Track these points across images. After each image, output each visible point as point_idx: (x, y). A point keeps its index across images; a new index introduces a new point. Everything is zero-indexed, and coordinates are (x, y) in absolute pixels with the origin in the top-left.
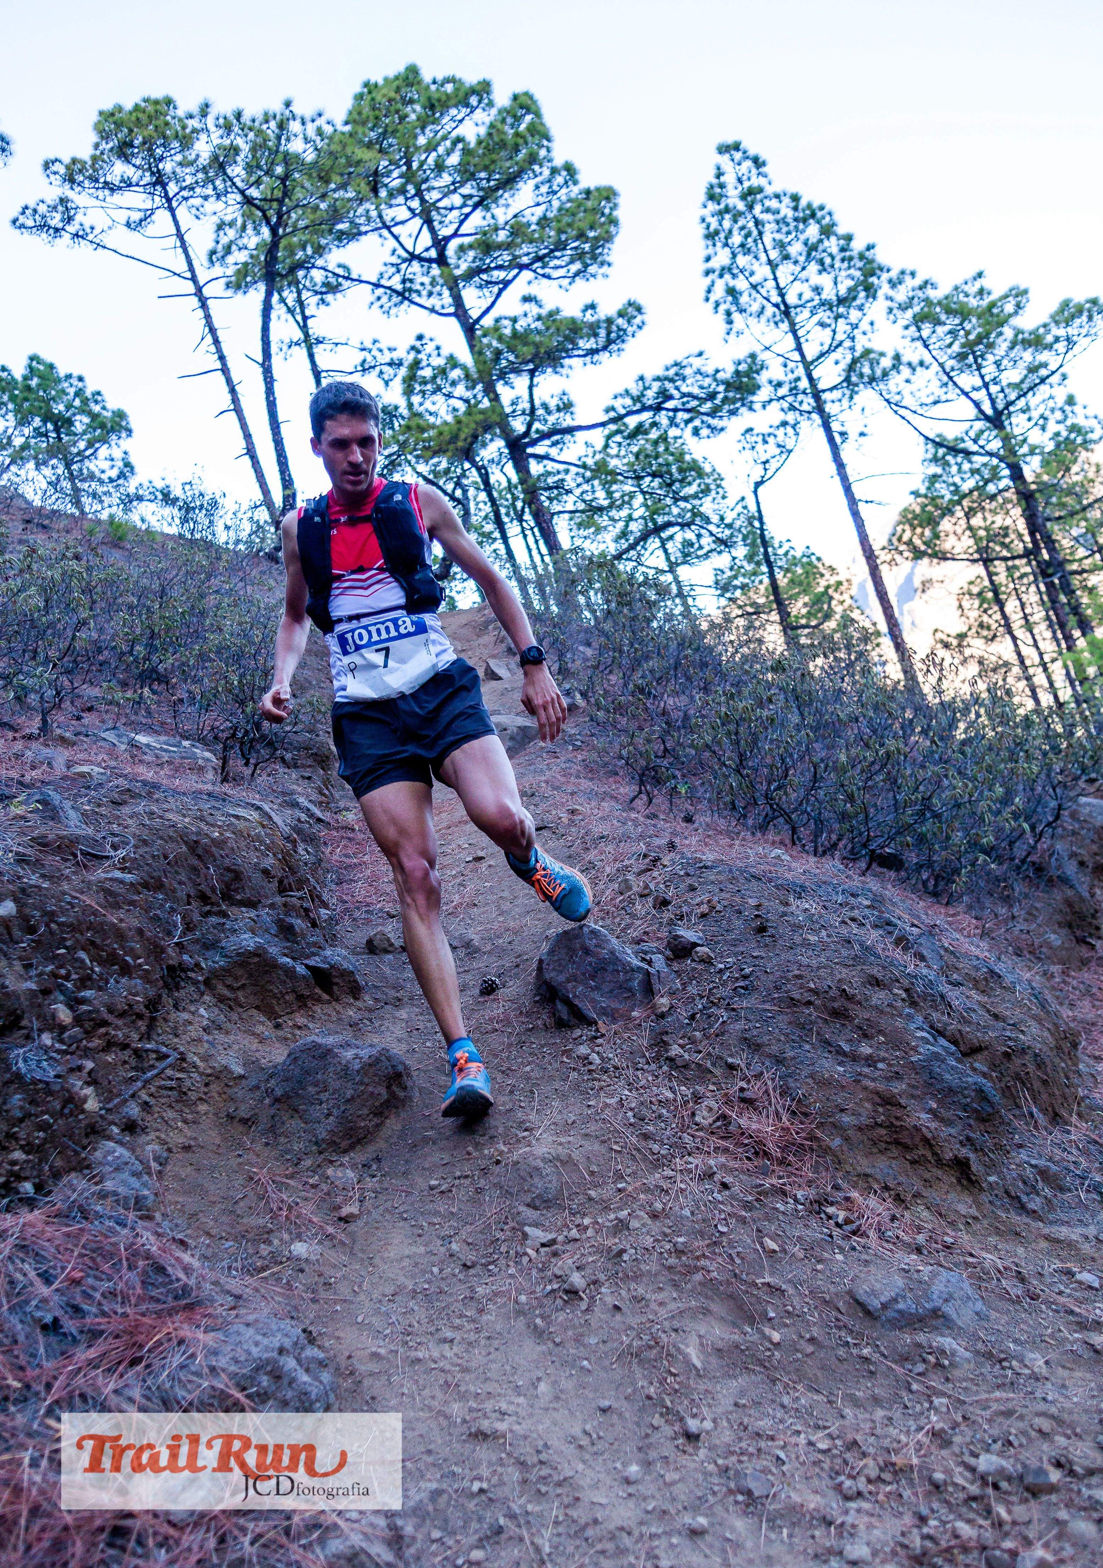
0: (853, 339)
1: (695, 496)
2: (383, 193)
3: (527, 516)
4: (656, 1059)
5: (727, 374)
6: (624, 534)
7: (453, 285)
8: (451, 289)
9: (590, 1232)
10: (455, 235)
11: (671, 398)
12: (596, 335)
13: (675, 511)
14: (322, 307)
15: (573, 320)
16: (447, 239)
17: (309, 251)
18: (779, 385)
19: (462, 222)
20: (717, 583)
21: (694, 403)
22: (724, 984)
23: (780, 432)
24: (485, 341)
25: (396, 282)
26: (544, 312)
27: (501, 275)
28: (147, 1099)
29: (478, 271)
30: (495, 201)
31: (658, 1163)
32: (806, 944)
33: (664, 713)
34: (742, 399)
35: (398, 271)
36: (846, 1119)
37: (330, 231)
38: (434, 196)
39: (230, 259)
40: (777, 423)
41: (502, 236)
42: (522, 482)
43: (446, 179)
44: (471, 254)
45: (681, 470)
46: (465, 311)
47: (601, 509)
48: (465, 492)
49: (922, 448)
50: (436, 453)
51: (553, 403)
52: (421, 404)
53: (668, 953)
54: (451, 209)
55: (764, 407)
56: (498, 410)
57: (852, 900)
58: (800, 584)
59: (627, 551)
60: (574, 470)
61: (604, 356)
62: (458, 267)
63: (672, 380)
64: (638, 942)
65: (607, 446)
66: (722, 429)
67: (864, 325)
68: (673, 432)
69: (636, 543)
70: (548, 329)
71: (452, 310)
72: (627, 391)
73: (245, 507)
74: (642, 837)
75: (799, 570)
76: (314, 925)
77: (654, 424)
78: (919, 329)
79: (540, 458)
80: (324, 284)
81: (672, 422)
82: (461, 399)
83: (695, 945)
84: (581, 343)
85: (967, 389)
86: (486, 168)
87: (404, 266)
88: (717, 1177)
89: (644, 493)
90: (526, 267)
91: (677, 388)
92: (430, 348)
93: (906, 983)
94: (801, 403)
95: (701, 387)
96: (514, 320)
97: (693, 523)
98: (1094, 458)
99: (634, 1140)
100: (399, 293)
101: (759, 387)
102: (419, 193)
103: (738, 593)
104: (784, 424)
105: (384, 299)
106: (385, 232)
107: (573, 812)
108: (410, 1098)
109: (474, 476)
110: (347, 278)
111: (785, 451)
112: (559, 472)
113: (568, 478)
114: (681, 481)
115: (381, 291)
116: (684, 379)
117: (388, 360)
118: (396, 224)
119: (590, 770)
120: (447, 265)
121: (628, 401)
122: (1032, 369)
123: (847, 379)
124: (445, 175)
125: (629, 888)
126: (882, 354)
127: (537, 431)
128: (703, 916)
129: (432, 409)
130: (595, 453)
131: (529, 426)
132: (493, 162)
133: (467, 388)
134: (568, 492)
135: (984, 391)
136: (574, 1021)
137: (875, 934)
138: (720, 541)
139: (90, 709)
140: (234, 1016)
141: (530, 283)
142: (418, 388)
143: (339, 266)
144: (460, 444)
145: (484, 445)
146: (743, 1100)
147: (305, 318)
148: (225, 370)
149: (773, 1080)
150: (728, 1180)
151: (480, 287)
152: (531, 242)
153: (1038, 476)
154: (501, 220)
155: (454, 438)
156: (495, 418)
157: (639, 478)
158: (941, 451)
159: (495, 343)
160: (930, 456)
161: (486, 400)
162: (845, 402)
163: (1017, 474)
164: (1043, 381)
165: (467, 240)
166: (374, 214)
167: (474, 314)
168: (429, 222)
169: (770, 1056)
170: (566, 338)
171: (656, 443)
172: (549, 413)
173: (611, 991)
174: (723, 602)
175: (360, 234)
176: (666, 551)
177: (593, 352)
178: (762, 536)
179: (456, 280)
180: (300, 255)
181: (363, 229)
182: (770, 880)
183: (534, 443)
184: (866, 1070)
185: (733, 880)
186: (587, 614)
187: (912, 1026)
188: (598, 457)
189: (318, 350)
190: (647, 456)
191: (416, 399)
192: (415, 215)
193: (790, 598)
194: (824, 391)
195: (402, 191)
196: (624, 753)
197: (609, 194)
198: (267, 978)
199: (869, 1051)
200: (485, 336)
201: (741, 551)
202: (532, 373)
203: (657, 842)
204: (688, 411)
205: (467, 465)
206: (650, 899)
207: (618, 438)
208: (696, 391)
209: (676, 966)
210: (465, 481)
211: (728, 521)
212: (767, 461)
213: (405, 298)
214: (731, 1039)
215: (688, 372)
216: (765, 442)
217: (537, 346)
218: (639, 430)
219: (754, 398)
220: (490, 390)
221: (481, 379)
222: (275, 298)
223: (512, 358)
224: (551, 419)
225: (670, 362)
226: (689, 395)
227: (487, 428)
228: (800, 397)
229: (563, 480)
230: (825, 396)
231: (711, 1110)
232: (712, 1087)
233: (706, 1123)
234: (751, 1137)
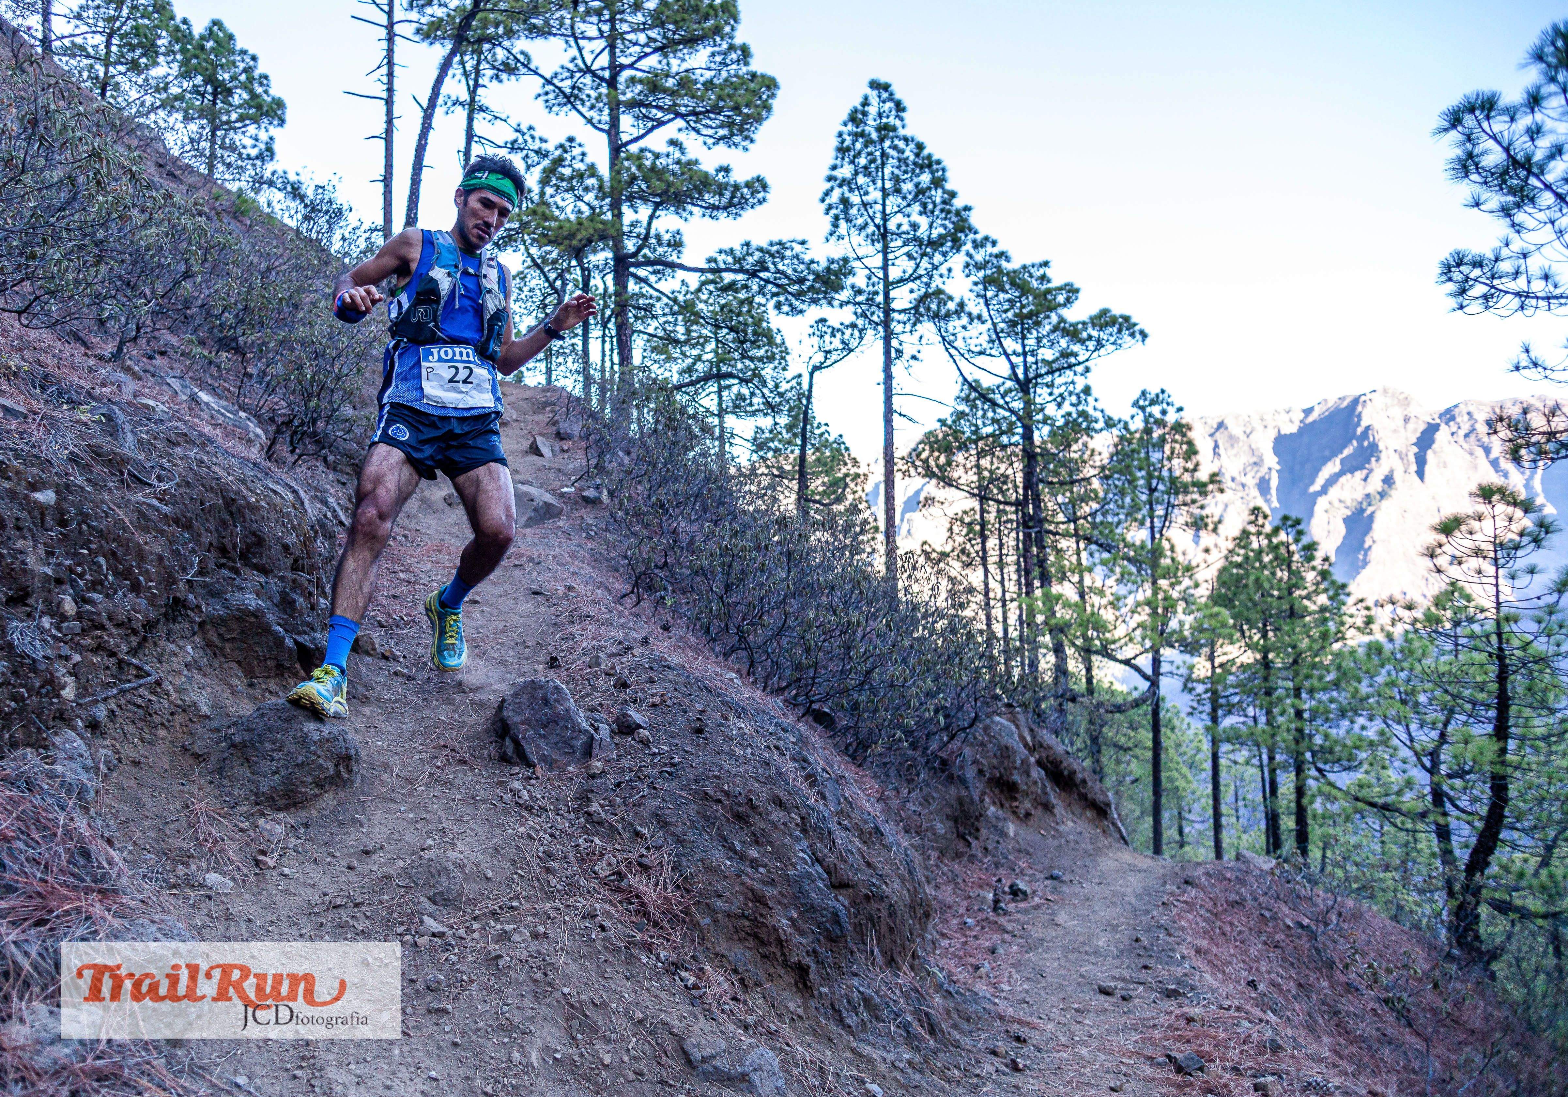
0: (931, 277)
1: (760, 360)
2: (581, 8)
3: (611, 325)
4: (577, 811)
5: (819, 268)
6: (689, 370)
7: (615, 108)
8: (611, 110)
9: (476, 935)
10: (631, 66)
11: (767, 269)
12: (721, 195)
13: (740, 366)
14: (495, 81)
15: (706, 175)
16: (623, 67)
17: (501, 30)
18: (860, 292)
19: (640, 58)
20: (755, 439)
21: (784, 281)
22: (654, 765)
23: (848, 332)
24: (626, 163)
25: (566, 85)
26: (684, 159)
27: (660, 115)
28: (115, 708)
29: (641, 104)
30: (675, 52)
31: (551, 895)
32: (732, 754)
33: (674, 532)
34: (826, 293)
35: (572, 77)
36: (720, 903)
37: (525, 22)
38: (625, 27)
39: (429, 10)
40: (847, 323)
41: (670, 83)
42: (617, 294)
43: (639, 18)
44: (639, 87)
45: (755, 333)
46: (618, 133)
47: (677, 342)
48: (564, 284)
49: (959, 386)
50: (550, 242)
51: (666, 237)
52: (552, 196)
53: (615, 726)
54: (636, 44)
55: (841, 306)
56: (618, 226)
57: (781, 734)
58: (825, 465)
59: (687, 385)
60: (665, 300)
61: (722, 215)
62: (624, 94)
63: (772, 256)
64: (592, 710)
65: (699, 290)
66: (801, 312)
67: (943, 269)
68: (759, 299)
69: (698, 381)
70: (683, 174)
71: (606, 127)
72: (732, 250)
73: (365, 226)
74: (623, 626)
75: (828, 453)
76: (312, 608)
77: (746, 287)
78: (985, 289)
79: (639, 279)
80: (503, 63)
81: (761, 291)
82: (588, 204)
83: (639, 726)
84: (706, 196)
85: (1009, 351)
86: (675, 23)
87: (578, 75)
88: (599, 919)
89: (718, 341)
90: (682, 116)
91: (774, 264)
92: (576, 151)
93: (804, 812)
94: (873, 313)
95: (795, 270)
96: (657, 156)
97: (751, 381)
98: (1092, 444)
99: (538, 870)
100: (565, 95)
101: (842, 288)
102: (612, 20)
103: (770, 455)
104: (853, 326)
105: (551, 96)
106: (571, 41)
107: (570, 588)
108: (352, 782)
109: (577, 274)
110: (525, 66)
111: (847, 349)
112: (651, 297)
113: (658, 305)
114: (753, 343)
115: (551, 87)
116: (783, 258)
117: (536, 148)
118: (584, 38)
119: (595, 559)
120: (616, 89)
121: (730, 259)
122: (1065, 354)
123: (916, 308)
124: (639, 15)
125: (598, 665)
126: (951, 298)
127: (645, 256)
128: (654, 705)
129: (561, 204)
130: (687, 292)
131: (639, 249)
132: (684, 20)
133: (597, 198)
134: (654, 317)
135: (1021, 359)
136: (516, 759)
137: (791, 765)
138: (768, 404)
139: (163, 354)
140: (216, 663)
141: (680, 130)
142: (554, 181)
143: (522, 53)
144: (575, 242)
145: (595, 251)
146: (640, 864)
147: (477, 85)
148: (389, 102)
149: (669, 854)
150: (607, 924)
151: (637, 118)
152: (693, 97)
153: (1044, 442)
154: (674, 70)
155: (572, 236)
156: (613, 232)
157: (718, 327)
158: (974, 395)
159: (634, 169)
160: (963, 395)
161: (609, 214)
162: (908, 327)
163: (1028, 436)
164: (1070, 367)
165: (639, 75)
166: (568, 22)
167: (625, 138)
168: (612, 47)
169: (673, 834)
170: (696, 187)
171: (742, 302)
172: (660, 244)
173: (556, 743)
174: (755, 457)
175: (550, 33)
176: (720, 397)
177: (714, 207)
178: (806, 413)
179: (619, 103)
180: (491, 30)
181: (554, 30)
182: (719, 695)
183: (638, 265)
184: (748, 870)
185: (687, 684)
186: (634, 427)
187: (798, 847)
188: (689, 296)
189: (478, 116)
190: (731, 311)
191: (549, 191)
192: (602, 36)
193: (813, 474)
194: (894, 311)
195: (599, 13)
196: (629, 553)
197: (771, 84)
198: (257, 639)
199: (756, 855)
200: (627, 159)
201: (783, 420)
202: (657, 206)
203: (634, 634)
204: (778, 286)
205: (574, 263)
206: (613, 679)
207: (711, 287)
208: (789, 272)
209: (617, 740)
210: (567, 276)
211: (781, 390)
212: (829, 352)
213: (569, 102)
214: (645, 812)
215: (788, 253)
216: (833, 335)
217: (669, 185)
218: (731, 287)
219: (837, 296)
220: (616, 207)
221: (611, 195)
222: (457, 58)
223: (644, 186)
224: (660, 250)
225: (776, 239)
226: (783, 273)
227: (603, 237)
228: (874, 309)
229: (653, 305)
230: (895, 315)
231: (610, 864)
232: (617, 846)
233: (603, 874)
234: (637, 896)
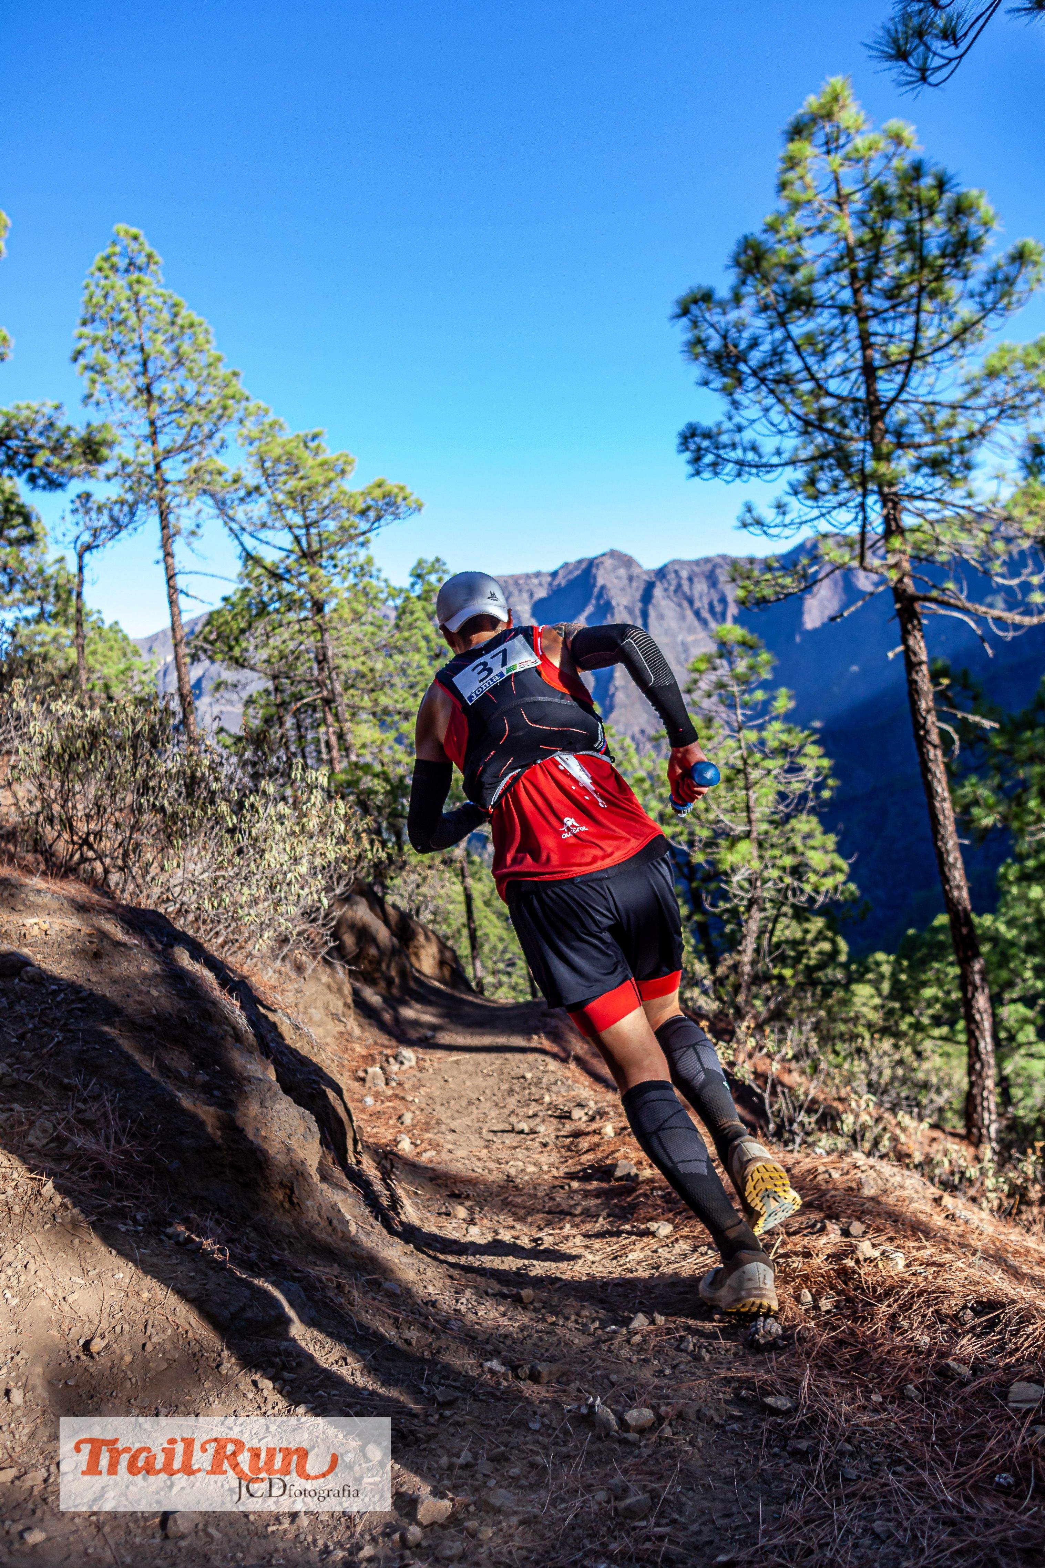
5: (78, 435)
11: (15, 437)
18: (128, 463)
22: (61, 1005)
23: (117, 508)
36: (187, 1142)
40: (116, 498)
55: (107, 479)
66: (60, 486)
68: (8, 471)
81: (10, 462)
85: (291, 524)
91: (24, 431)
94: (143, 486)
101: (107, 459)
104: (123, 501)
122: (345, 527)
123: (189, 480)
126: (223, 469)
128: (35, 937)
135: (305, 530)
146: (81, 1122)
149: (112, 1102)
158: (258, 571)
160: (247, 571)
162: (185, 500)
164: (351, 539)
169: (109, 1078)
178: (79, 599)
184: (203, 1096)
185: (62, 907)
194: (168, 483)
199: (206, 1078)
212: (98, 530)
214: (67, 1061)
216: (100, 512)
219: (99, 468)
231: (45, 1131)
232: (45, 1108)
233: (39, 1144)
234: (91, 1160)
